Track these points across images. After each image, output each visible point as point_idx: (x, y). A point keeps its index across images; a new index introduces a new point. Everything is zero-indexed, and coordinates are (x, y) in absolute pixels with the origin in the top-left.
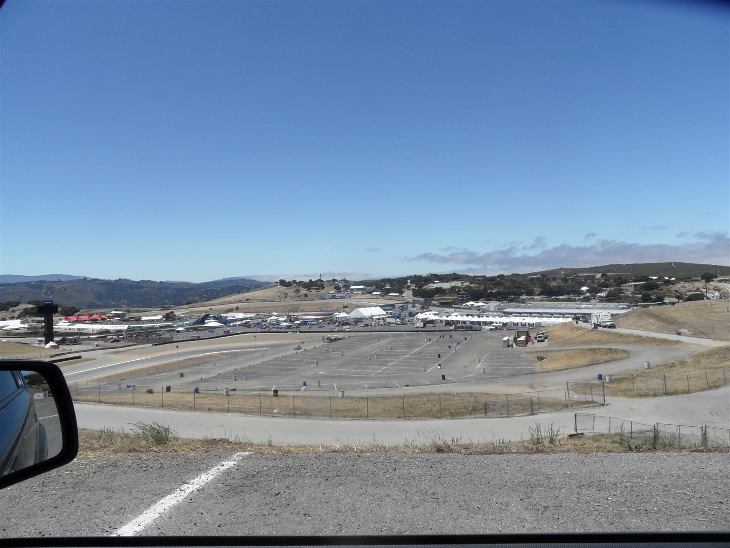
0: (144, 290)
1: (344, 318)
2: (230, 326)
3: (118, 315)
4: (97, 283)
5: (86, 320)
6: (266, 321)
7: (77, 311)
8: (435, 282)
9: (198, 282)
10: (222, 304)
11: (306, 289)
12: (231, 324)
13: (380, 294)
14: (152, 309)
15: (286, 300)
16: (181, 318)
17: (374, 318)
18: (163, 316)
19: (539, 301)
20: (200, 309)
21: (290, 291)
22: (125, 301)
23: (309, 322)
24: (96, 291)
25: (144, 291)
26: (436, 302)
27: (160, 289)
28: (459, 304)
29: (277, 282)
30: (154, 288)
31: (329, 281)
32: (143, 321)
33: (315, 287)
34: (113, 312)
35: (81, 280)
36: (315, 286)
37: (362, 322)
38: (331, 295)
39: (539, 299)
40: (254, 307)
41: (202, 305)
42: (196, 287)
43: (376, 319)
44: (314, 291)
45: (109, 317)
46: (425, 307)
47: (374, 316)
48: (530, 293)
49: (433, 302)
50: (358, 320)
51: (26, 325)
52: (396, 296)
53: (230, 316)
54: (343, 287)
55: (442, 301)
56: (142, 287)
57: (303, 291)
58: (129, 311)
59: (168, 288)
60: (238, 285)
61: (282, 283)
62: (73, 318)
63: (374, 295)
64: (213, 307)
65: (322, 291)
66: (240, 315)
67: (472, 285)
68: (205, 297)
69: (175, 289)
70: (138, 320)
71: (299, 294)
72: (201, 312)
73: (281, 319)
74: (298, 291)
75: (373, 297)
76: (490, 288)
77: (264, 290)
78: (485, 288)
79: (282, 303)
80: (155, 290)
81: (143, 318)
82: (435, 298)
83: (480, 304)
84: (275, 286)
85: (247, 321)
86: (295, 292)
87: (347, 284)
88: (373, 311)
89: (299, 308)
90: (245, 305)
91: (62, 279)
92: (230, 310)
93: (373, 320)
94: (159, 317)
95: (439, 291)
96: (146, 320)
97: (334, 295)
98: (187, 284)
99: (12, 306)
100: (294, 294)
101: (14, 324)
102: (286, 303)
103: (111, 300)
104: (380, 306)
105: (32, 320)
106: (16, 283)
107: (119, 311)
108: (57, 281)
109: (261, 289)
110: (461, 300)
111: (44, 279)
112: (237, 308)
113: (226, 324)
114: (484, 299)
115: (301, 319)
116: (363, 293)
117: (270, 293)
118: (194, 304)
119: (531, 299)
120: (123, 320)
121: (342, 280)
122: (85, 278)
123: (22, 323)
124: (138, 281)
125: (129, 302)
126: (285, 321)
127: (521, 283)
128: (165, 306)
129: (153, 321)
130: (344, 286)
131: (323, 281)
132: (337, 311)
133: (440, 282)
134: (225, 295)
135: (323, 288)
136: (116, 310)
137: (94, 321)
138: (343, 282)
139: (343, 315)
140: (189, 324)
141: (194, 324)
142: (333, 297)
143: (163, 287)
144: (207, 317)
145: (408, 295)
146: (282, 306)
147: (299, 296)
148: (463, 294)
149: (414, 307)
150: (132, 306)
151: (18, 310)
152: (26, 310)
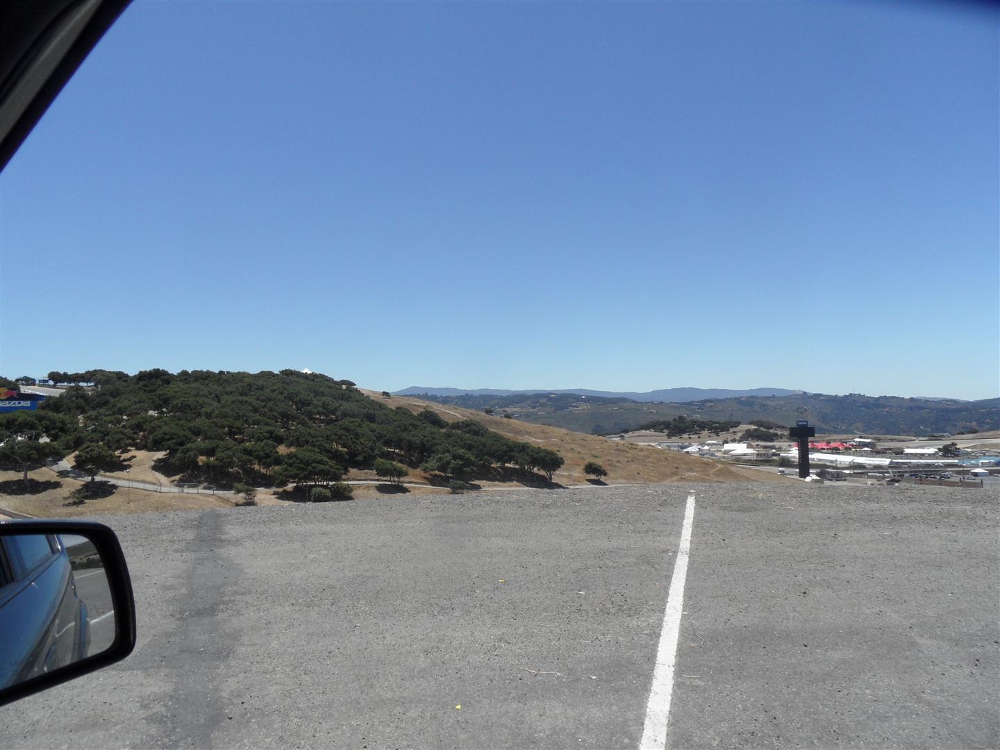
0: (887, 409)
3: (866, 445)
4: (821, 400)
5: (825, 449)
18: (940, 450)
24: (819, 410)
30: (901, 407)
32: (907, 454)
34: (859, 440)
42: (970, 407)
45: (854, 447)
56: (883, 406)
58: (879, 440)
59: (923, 408)
69: (936, 409)
70: (900, 452)
80: (904, 410)
81: (907, 451)
91: (776, 395)
94: (933, 450)
96: (912, 454)
99: (732, 427)
101: (740, 449)
103: (839, 422)
106: (725, 399)
107: (864, 438)
111: (755, 395)
118: (984, 434)
120: (878, 452)
123: (747, 447)
124: (877, 396)
128: (935, 435)
129: (923, 456)
136: (861, 437)
137: (835, 451)
143: (916, 405)
151: (740, 432)
152: (748, 431)
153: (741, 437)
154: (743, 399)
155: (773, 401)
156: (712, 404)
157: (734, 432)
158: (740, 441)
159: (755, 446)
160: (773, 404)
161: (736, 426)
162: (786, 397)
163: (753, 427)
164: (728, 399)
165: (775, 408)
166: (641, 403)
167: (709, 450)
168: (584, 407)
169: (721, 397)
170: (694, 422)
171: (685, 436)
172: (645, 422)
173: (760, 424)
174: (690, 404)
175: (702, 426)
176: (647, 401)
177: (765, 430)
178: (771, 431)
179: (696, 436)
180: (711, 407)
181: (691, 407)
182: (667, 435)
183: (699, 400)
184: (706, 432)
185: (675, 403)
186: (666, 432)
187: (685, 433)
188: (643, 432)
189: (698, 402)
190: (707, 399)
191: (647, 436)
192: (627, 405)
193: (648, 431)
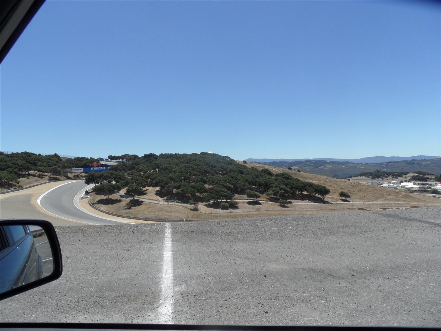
51: (417, 186)
91: (426, 159)
99: (405, 174)
101: (409, 185)
108: (423, 160)
111: (415, 159)
123: (413, 184)
151: (409, 177)
152: (413, 177)
153: (409, 180)
154: (408, 161)
155: (424, 162)
156: (392, 164)
157: (406, 177)
158: (409, 181)
159: (417, 184)
160: (424, 163)
161: (407, 174)
162: (432, 160)
163: (416, 174)
164: (400, 161)
165: (425, 165)
166: (356, 164)
167: (393, 186)
168: (328, 166)
169: (397, 160)
170: (384, 173)
171: (380, 179)
172: (360, 173)
173: (419, 173)
174: (381, 164)
175: (389, 174)
176: (359, 163)
177: (422, 176)
178: (426, 176)
179: (386, 179)
180: (392, 165)
181: (382, 165)
182: (371, 179)
183: (385, 162)
184: (391, 177)
185: (373, 164)
186: (371, 177)
187: (380, 178)
188: (359, 177)
189: (385, 163)
190: (390, 161)
191: (361, 179)
192: (349, 165)
193: (361, 177)
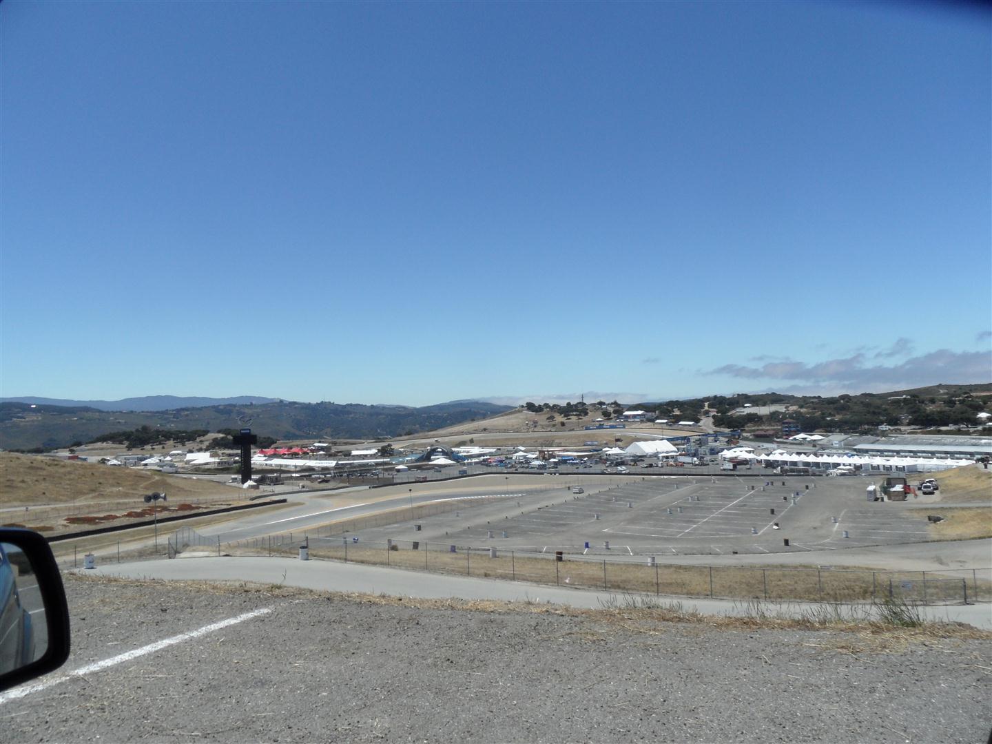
0: (352, 416)
1: (617, 455)
2: (464, 464)
3: (322, 449)
4: (296, 408)
5: (285, 454)
6: (511, 458)
7: (274, 442)
8: (746, 405)
9: (418, 406)
10: (451, 434)
11: (563, 415)
12: (466, 461)
13: (666, 423)
14: (363, 441)
15: (536, 430)
16: (401, 452)
17: (660, 455)
18: (378, 450)
19: (908, 434)
20: (424, 441)
21: (542, 418)
22: (329, 430)
23: (570, 460)
24: (293, 417)
25: (352, 418)
26: (749, 434)
27: (371, 415)
28: (784, 437)
29: (523, 406)
30: (364, 414)
31: (593, 405)
32: (353, 456)
33: (575, 413)
34: (316, 444)
35: (275, 403)
36: (575, 411)
37: (643, 461)
38: (597, 424)
39: (909, 431)
40: (493, 440)
41: (426, 436)
42: (415, 413)
43: (663, 457)
44: (574, 419)
45: (312, 451)
46: (732, 442)
47: (661, 453)
48: (894, 422)
49: (745, 434)
50: (638, 459)
51: (216, 460)
52: (690, 425)
53: (463, 451)
54: (611, 412)
55: (757, 433)
56: (349, 413)
57: (559, 418)
58: (335, 444)
59: (381, 414)
60: (470, 411)
61: (530, 407)
62: (270, 451)
63: (657, 423)
64: (440, 439)
65: (585, 419)
66: (476, 450)
67: (803, 410)
68: (427, 426)
69: (390, 415)
70: (347, 454)
71: (553, 423)
72: (425, 445)
73: (530, 456)
74: (551, 418)
75: (656, 426)
76: (830, 415)
77: (506, 417)
78: (823, 414)
79: (531, 434)
80: (365, 416)
81: (354, 453)
82: (746, 429)
83: (816, 437)
84: (519, 411)
85: (485, 457)
86: (548, 419)
87: (619, 409)
88: (658, 446)
89: (553, 441)
90: (482, 436)
91: (254, 403)
92: (462, 443)
93: (658, 459)
94: (374, 451)
95: (752, 418)
96: (357, 455)
97: (602, 423)
98: (405, 408)
99: (199, 436)
100: (546, 423)
101: (202, 458)
102: (536, 435)
103: (311, 428)
104: (668, 440)
105: (223, 454)
106: (202, 407)
107: (323, 442)
108: (248, 405)
109: (502, 416)
110: (786, 431)
111: (234, 403)
112: (472, 441)
113: (458, 462)
114: (821, 430)
115: (559, 456)
116: (642, 421)
117: (513, 421)
118: (416, 435)
119: (896, 430)
120: (330, 455)
121: (612, 404)
122: (281, 401)
123: (211, 456)
124: (345, 404)
125: (333, 432)
126: (536, 458)
127: (878, 407)
128: (380, 437)
129: (365, 456)
130: (615, 412)
131: (585, 404)
132: (607, 445)
133: (753, 406)
134: (452, 424)
135: (586, 414)
136: (320, 442)
137: (295, 456)
138: (613, 406)
139: (616, 451)
140: (411, 461)
141: (417, 460)
142: (601, 427)
143: (375, 411)
144: (433, 452)
145: (707, 424)
146: (531, 438)
147: (554, 425)
148: (790, 423)
149: (716, 441)
150: (337, 436)
155: (251, 409)
159: (219, 455)
160: (250, 412)
162: (264, 405)
163: (221, 435)
164: (205, 407)
165: (252, 416)
166: (108, 412)
167: (171, 461)
171: (148, 447)
172: (108, 430)
175: (168, 436)
179: (161, 446)
180: (187, 415)
181: (165, 416)
182: (127, 447)
183: (175, 408)
184: (171, 442)
185: (148, 412)
187: (148, 444)
188: (99, 445)
189: (173, 411)
192: (89, 415)
193: (105, 444)
